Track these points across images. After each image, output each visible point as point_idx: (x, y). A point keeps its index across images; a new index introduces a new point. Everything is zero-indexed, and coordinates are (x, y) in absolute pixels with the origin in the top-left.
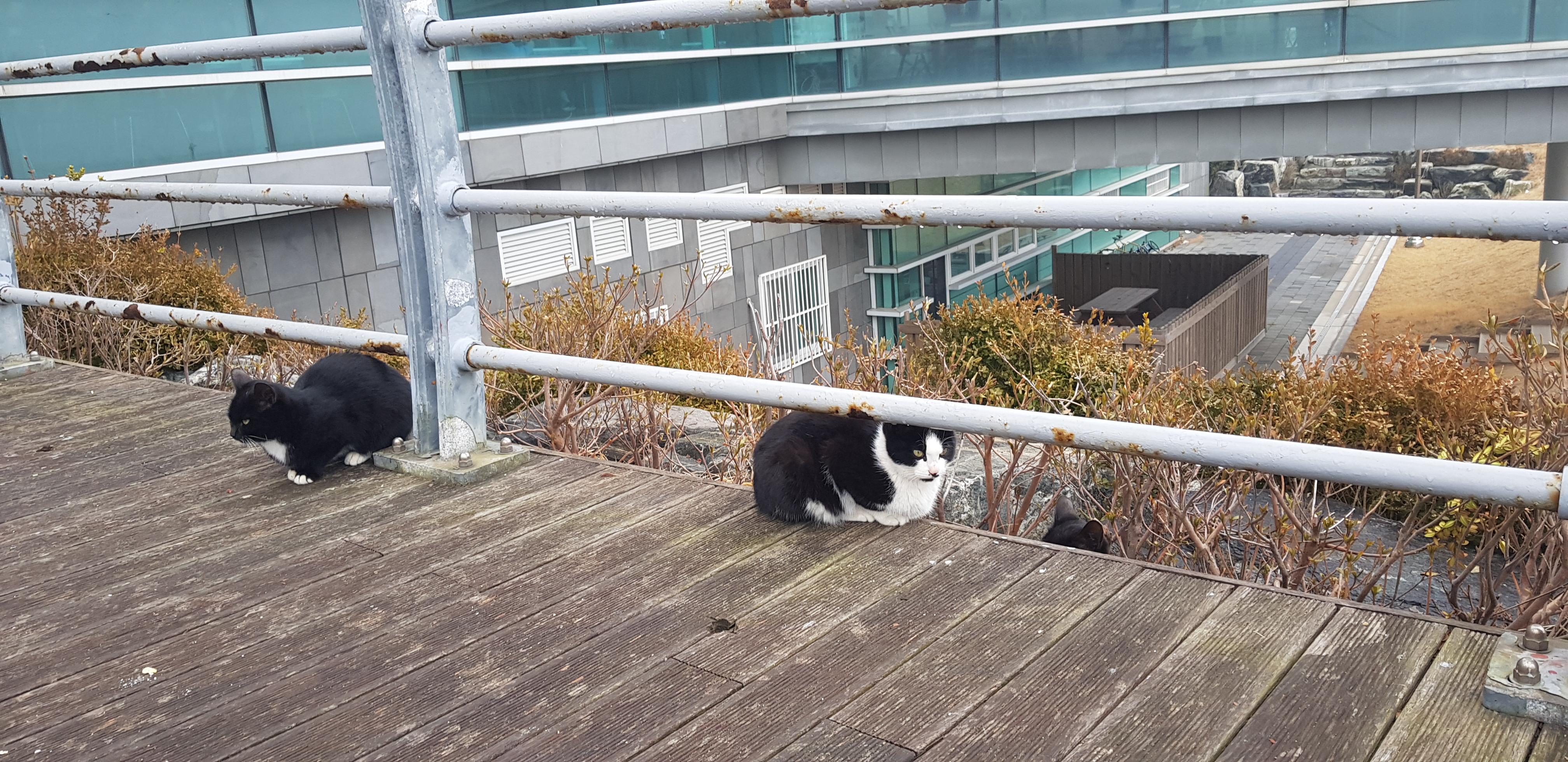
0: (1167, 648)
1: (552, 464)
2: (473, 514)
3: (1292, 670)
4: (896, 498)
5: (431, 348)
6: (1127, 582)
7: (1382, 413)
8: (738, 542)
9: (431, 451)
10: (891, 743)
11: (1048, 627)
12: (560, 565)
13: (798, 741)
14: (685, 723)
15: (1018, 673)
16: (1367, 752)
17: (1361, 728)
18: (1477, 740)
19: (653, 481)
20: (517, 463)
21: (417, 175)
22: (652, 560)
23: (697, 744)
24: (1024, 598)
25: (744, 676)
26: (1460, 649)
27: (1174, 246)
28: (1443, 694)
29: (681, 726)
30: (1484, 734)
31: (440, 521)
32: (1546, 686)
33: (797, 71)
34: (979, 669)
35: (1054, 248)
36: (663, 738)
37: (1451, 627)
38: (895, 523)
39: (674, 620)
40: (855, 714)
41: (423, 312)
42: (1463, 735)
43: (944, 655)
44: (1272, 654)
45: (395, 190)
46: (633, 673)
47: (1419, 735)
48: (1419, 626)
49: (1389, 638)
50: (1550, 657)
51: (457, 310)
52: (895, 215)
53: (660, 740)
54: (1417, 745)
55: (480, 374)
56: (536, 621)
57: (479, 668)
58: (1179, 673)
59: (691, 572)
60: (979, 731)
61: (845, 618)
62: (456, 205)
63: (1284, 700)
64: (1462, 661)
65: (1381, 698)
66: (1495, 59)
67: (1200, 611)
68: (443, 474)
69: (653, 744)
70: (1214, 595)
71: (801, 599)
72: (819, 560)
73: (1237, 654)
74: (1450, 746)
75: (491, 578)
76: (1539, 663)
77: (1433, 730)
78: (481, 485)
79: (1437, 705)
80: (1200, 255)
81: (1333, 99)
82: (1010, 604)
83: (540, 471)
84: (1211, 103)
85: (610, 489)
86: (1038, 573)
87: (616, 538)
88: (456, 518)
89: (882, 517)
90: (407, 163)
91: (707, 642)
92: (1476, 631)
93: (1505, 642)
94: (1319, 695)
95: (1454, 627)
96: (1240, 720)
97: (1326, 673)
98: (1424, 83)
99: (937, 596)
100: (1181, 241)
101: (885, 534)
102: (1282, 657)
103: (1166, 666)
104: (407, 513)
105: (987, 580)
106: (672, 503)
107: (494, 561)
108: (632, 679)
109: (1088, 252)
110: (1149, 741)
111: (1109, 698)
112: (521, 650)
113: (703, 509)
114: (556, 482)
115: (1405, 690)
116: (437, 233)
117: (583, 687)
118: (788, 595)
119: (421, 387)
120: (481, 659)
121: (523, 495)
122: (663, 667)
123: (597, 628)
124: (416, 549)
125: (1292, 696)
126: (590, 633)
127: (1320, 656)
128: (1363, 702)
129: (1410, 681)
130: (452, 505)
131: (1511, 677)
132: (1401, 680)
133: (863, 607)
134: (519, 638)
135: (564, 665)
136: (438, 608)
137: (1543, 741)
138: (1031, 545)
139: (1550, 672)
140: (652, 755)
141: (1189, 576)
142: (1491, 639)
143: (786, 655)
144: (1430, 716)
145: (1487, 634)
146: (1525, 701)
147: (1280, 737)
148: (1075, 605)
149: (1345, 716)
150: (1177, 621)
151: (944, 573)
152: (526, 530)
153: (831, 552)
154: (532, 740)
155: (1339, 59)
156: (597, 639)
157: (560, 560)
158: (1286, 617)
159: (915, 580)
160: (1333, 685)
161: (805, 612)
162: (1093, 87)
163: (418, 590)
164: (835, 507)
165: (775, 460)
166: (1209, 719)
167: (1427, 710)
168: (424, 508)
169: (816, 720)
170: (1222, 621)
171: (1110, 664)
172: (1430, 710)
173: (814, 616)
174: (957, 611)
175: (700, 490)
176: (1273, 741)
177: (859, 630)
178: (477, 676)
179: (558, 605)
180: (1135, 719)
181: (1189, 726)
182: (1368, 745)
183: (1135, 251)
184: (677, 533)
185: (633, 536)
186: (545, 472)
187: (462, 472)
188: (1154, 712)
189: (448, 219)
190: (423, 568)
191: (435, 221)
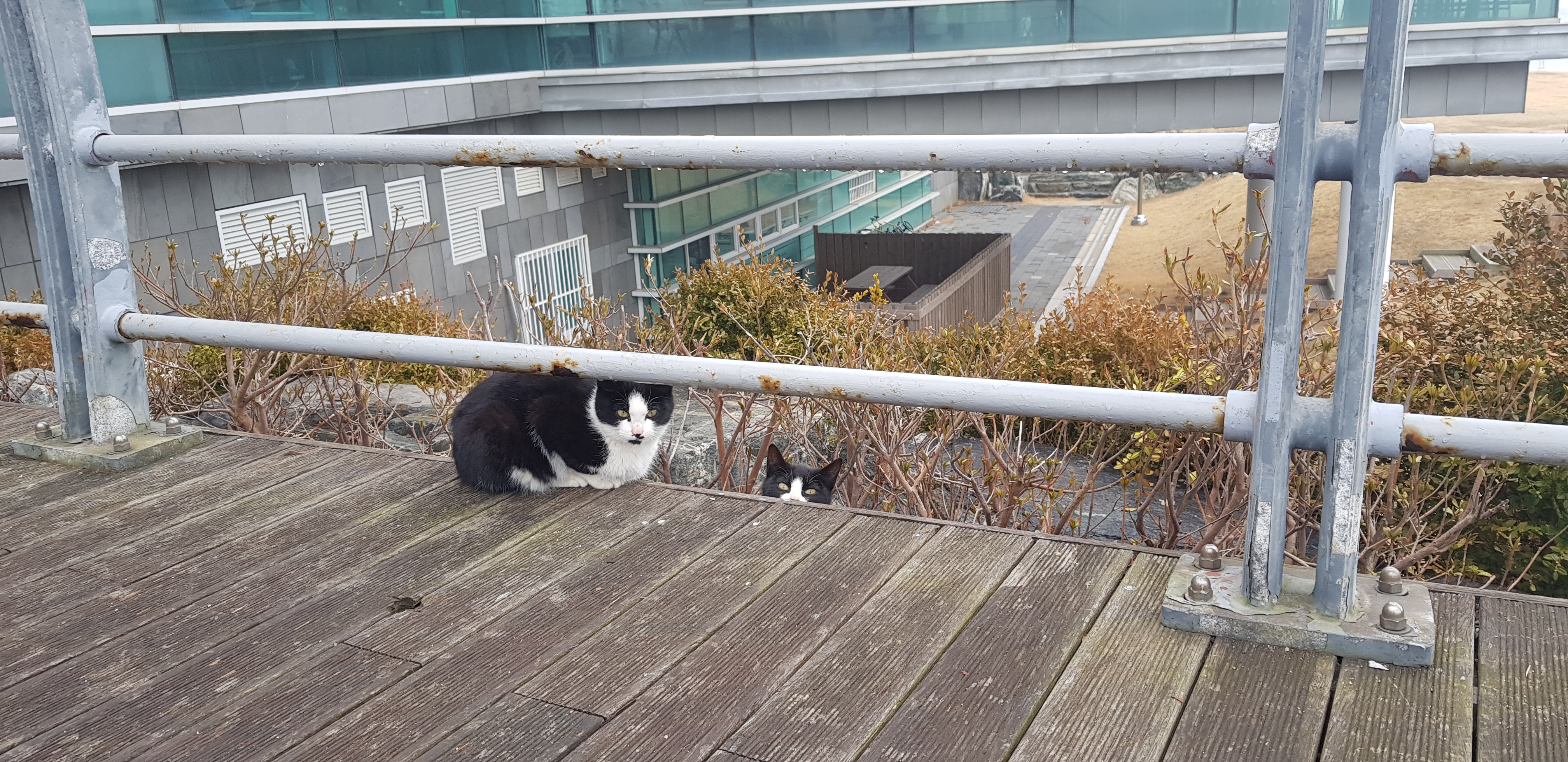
0: (871, 590)
1: (229, 444)
2: (126, 502)
3: (988, 603)
4: (610, 459)
5: (76, 318)
6: (838, 529)
7: (1086, 360)
8: (435, 515)
9: (83, 436)
10: (579, 711)
11: (756, 578)
12: (223, 551)
13: (477, 719)
14: (349, 711)
15: (721, 627)
16: (1053, 676)
17: (1048, 654)
18: (1155, 658)
19: (343, 457)
20: (186, 444)
21: (48, 118)
22: (333, 540)
23: (360, 732)
24: (735, 552)
25: (423, 656)
26: (1143, 572)
27: (927, 226)
28: (1127, 616)
29: (344, 715)
30: (1162, 651)
31: (86, 511)
32: (1218, 601)
33: (549, 45)
34: (681, 626)
35: (815, 228)
36: (321, 729)
37: (1136, 553)
38: (609, 486)
39: (350, 603)
40: (544, 685)
41: (64, 278)
42: (1142, 653)
43: (646, 615)
44: (970, 589)
45: (23, 137)
46: (296, 662)
47: (1102, 656)
48: (1108, 553)
49: (1080, 566)
50: (1223, 574)
51: (105, 273)
52: (590, 156)
53: (317, 731)
54: (1100, 666)
55: (138, 347)
56: (187, 613)
57: (111, 669)
58: (880, 614)
59: (376, 551)
60: (675, 688)
61: (544, 586)
62: (97, 153)
63: (978, 633)
64: (1145, 584)
65: (1069, 623)
66: (1204, 48)
67: (906, 552)
68: (94, 461)
69: (310, 735)
70: (919, 535)
71: (498, 570)
72: (522, 529)
73: (937, 591)
74: (1130, 664)
75: (139, 571)
76: (1211, 581)
77: (1115, 651)
78: (141, 471)
79: (1120, 627)
80: (950, 234)
81: (1063, 84)
82: (721, 558)
83: (212, 453)
84: (954, 87)
85: (293, 468)
86: (751, 526)
87: (294, 520)
88: (105, 507)
89: (595, 481)
90: (37, 106)
91: (386, 623)
92: (1158, 555)
93: (1183, 563)
94: (1011, 625)
95: (1139, 552)
96: (935, 655)
97: (1019, 604)
98: (1144, 70)
99: (645, 557)
100: (934, 222)
101: (598, 498)
102: (979, 591)
103: (868, 608)
104: (45, 506)
105: (700, 536)
106: (364, 479)
107: (144, 552)
108: (294, 668)
109: (848, 232)
110: (845, 683)
111: (810, 644)
112: (165, 647)
113: (399, 484)
114: (230, 463)
115: (1092, 614)
116: (76, 185)
117: (233, 682)
118: (483, 568)
119: (66, 362)
120: (115, 659)
121: (190, 479)
122: (331, 653)
123: (259, 616)
124: (52, 543)
125: (986, 627)
126: (250, 622)
127: (1014, 587)
128: (1052, 629)
129: (1096, 606)
130: (105, 493)
131: (1187, 595)
132: (1088, 605)
133: (565, 574)
134: (163, 633)
135: (214, 660)
136: (69, 606)
137: (1215, 654)
138: (747, 500)
139: (1221, 588)
140: (307, 749)
141: (897, 519)
142: (1172, 561)
143: (474, 629)
144: (1113, 638)
145: (1169, 557)
146: (1198, 617)
147: (972, 668)
148: (786, 555)
149: (1034, 643)
150: (883, 563)
151: (656, 533)
152: (188, 516)
153: (536, 520)
154: (164, 744)
155: (1069, 47)
156: (257, 628)
157: (224, 547)
158: (986, 552)
159: (624, 542)
160: (1026, 613)
161: (500, 583)
162: (845, 69)
163: (48, 588)
164: (544, 472)
165: (477, 425)
166: (906, 656)
167: (1110, 632)
168: (68, 498)
169: (499, 695)
170: (925, 561)
171: (814, 611)
172: (1113, 632)
173: (510, 587)
174: (665, 570)
175: (398, 465)
176: (965, 673)
177: (557, 598)
178: (108, 678)
179: (216, 594)
180: (834, 662)
181: (886, 665)
182: (1054, 669)
183: (891, 230)
184: (366, 510)
185: (313, 516)
186: (219, 454)
187: (118, 456)
188: (853, 654)
189: (90, 170)
190: (58, 564)
191: (73, 172)
